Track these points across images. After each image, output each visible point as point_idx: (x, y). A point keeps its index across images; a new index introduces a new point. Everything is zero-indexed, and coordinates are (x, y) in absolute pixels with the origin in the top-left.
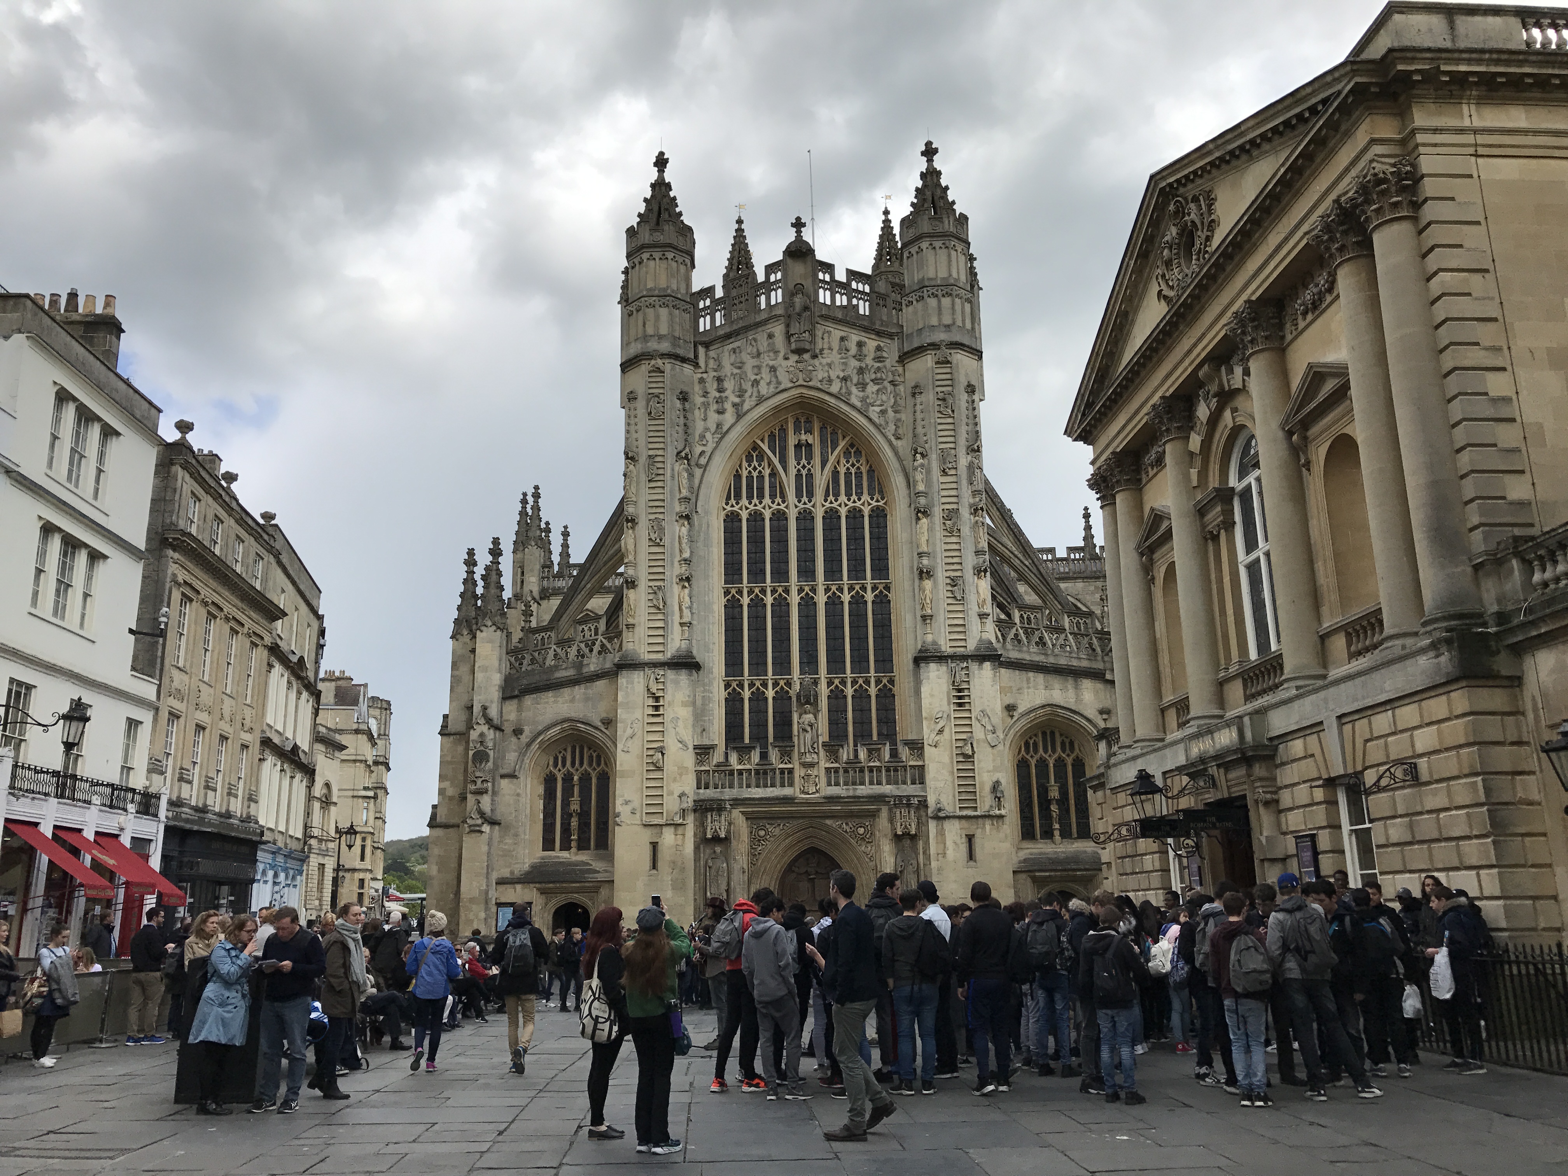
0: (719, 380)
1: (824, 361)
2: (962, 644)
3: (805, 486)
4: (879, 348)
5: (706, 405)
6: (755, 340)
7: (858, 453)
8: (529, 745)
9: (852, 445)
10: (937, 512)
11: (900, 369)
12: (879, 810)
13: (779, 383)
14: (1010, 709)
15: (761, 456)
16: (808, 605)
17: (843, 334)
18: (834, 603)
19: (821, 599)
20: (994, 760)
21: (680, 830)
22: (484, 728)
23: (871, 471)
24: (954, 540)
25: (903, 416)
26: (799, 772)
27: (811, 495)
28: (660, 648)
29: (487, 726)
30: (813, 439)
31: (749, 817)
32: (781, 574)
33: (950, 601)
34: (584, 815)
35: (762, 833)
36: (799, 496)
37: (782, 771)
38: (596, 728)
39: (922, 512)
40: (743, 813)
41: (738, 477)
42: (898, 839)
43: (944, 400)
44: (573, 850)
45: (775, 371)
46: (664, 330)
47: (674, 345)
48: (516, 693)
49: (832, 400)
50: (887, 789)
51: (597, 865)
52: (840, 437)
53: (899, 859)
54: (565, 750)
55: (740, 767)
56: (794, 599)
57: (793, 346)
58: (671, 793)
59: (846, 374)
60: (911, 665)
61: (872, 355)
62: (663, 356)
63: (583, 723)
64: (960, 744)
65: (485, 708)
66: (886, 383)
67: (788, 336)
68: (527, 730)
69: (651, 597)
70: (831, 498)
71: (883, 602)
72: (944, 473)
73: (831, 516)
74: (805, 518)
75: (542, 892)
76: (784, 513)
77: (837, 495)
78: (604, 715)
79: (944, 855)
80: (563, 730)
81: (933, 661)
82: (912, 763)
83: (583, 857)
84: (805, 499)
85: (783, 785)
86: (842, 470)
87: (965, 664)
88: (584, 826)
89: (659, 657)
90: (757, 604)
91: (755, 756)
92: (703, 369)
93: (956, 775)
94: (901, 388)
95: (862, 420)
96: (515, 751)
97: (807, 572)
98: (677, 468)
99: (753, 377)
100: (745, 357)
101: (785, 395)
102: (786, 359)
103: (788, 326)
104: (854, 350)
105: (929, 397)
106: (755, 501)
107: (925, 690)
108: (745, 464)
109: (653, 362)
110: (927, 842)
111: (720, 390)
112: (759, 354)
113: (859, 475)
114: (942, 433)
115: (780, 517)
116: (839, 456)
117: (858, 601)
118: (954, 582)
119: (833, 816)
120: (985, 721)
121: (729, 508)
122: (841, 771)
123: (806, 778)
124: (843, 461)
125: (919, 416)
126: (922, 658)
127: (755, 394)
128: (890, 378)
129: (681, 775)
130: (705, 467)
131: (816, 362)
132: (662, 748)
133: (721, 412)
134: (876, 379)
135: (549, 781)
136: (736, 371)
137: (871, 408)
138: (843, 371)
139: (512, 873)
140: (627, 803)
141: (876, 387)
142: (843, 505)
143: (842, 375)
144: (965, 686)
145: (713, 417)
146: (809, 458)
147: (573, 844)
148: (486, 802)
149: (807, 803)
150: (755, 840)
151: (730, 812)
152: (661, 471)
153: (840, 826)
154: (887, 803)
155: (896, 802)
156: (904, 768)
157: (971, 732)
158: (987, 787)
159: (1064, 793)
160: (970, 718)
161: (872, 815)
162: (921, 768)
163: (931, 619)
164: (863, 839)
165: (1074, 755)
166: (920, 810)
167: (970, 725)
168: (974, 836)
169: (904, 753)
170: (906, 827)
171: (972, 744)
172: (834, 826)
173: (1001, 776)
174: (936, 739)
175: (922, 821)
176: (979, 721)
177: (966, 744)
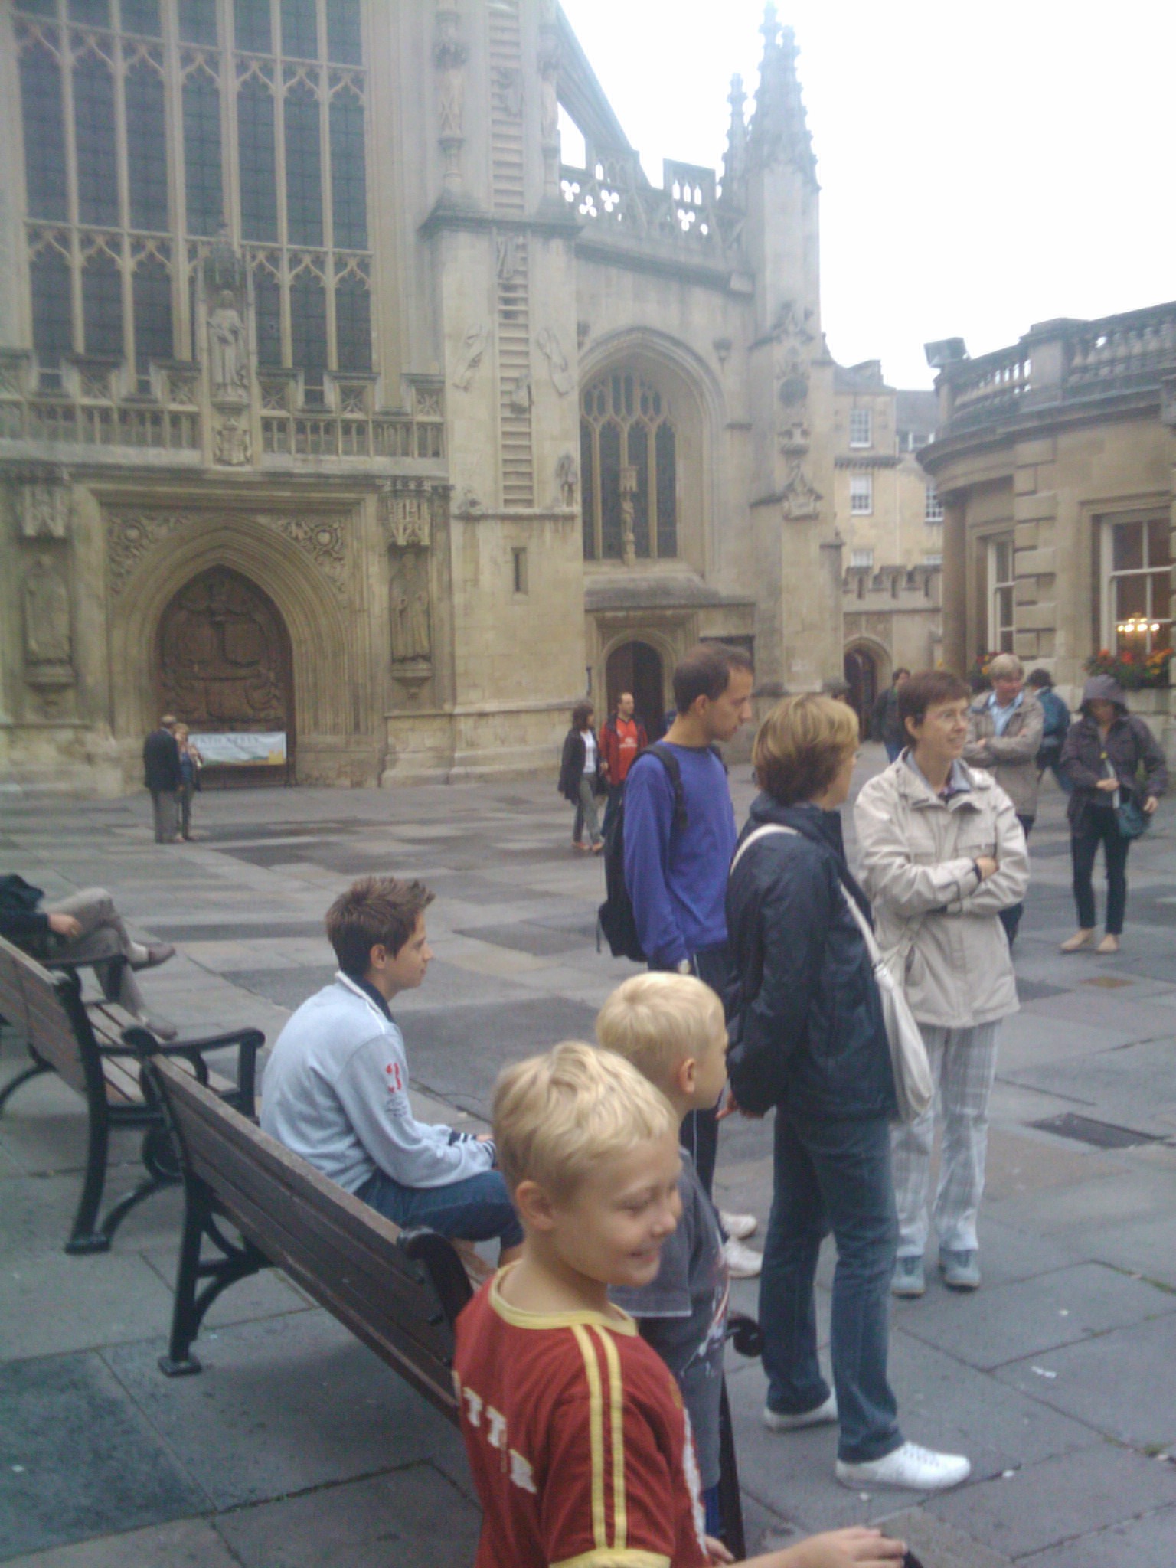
12: (358, 502)
14: (583, 329)
16: (201, 91)
18: (254, 97)
20: (562, 419)
26: (210, 422)
31: (109, 503)
33: (497, 116)
35: (133, 534)
37: (175, 418)
42: (395, 551)
50: (378, 463)
53: (396, 591)
55: (87, 402)
60: (411, 238)
64: (510, 388)
71: (348, 108)
79: (476, 581)
81: (465, 227)
82: (421, 419)
85: (178, 444)
87: (521, 240)
90: (93, 71)
91: (121, 383)
93: (500, 441)
97: (197, 21)
107: (449, 282)
110: (448, 562)
117: (301, 101)
118: (504, 77)
119: (272, 509)
120: (550, 348)
122: (292, 426)
123: (226, 433)
126: (440, 221)
144: (518, 280)
149: (228, 482)
150: (119, 547)
151: (71, 489)
153: (286, 528)
154: (377, 489)
155: (394, 484)
156: (407, 427)
157: (527, 366)
158: (551, 466)
159: (643, 482)
160: (526, 341)
161: (347, 509)
162: (438, 428)
163: (459, 148)
164: (327, 553)
165: (659, 420)
166: (437, 503)
167: (526, 354)
168: (524, 550)
169: (408, 399)
170: (413, 532)
171: (529, 388)
172: (273, 526)
173: (573, 448)
174: (468, 374)
175: (441, 523)
176: (540, 346)
177: (518, 387)
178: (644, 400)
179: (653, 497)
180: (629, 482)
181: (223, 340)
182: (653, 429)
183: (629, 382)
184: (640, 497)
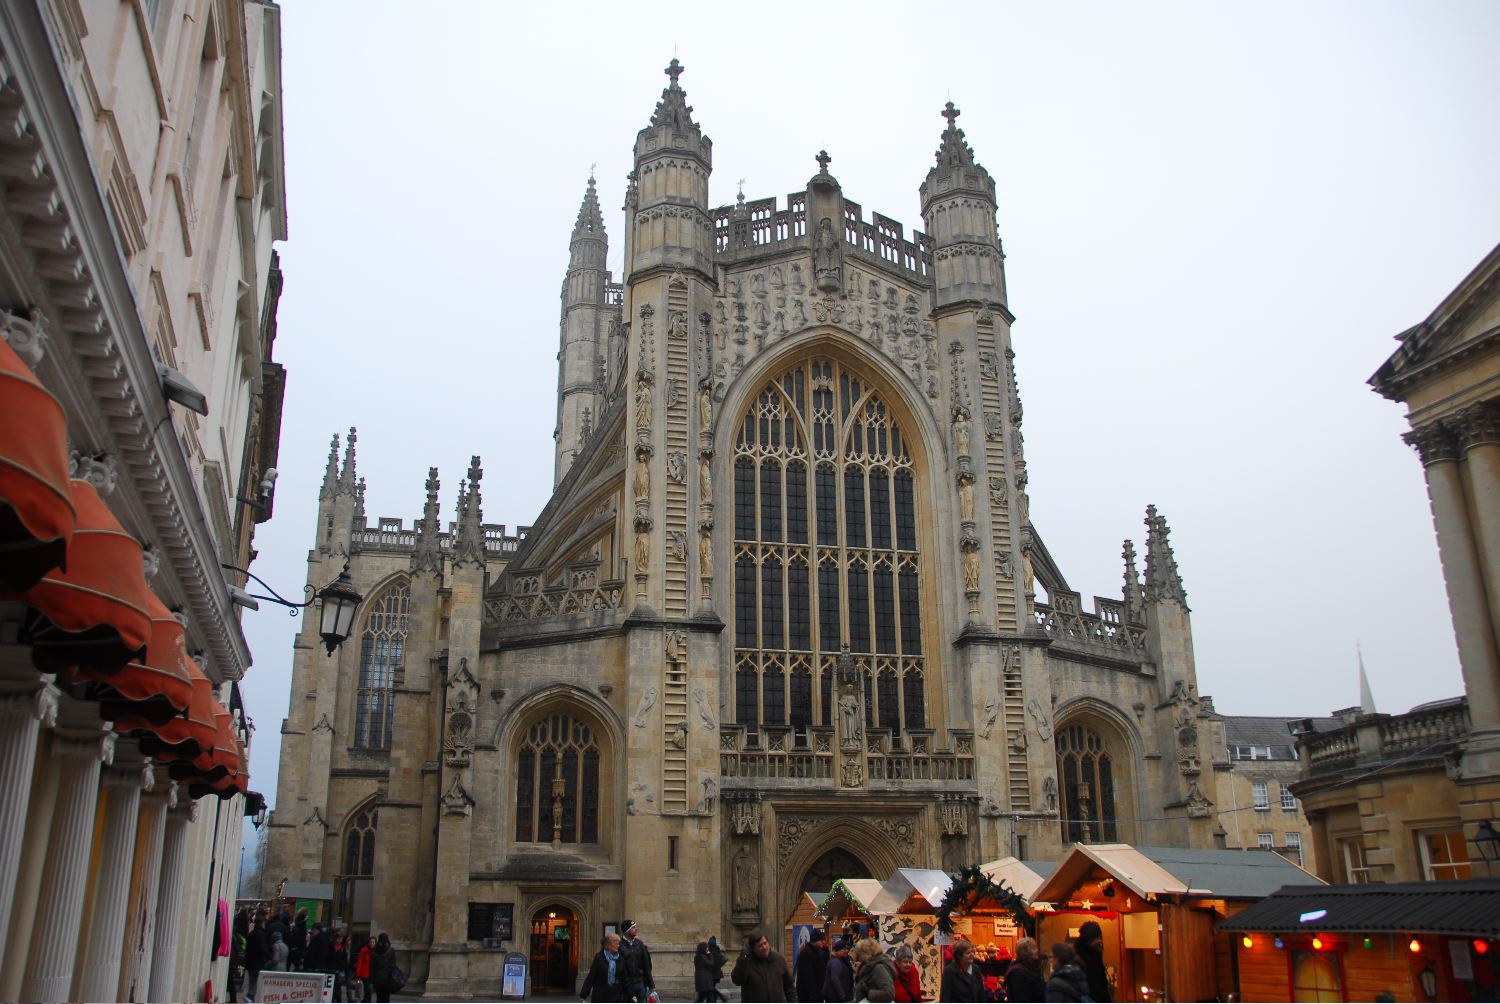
0: (741, 307)
1: (854, 304)
2: (1012, 626)
3: (825, 437)
4: (911, 299)
5: (725, 333)
6: (779, 270)
7: (881, 409)
8: (510, 712)
9: (875, 399)
10: (983, 479)
11: (933, 324)
12: (923, 807)
13: (806, 320)
14: (1054, 700)
15: (776, 399)
16: (829, 570)
17: (875, 279)
18: (857, 571)
19: (843, 565)
20: (1045, 755)
21: (705, 823)
22: (464, 687)
23: (895, 430)
24: (1000, 512)
25: (937, 374)
26: (840, 761)
27: (831, 447)
28: (681, 606)
29: (468, 685)
30: (834, 386)
31: (779, 811)
32: (798, 533)
33: (1000, 579)
34: (568, 801)
35: (793, 830)
36: (818, 446)
37: (820, 759)
38: (594, 696)
39: (964, 479)
40: (773, 806)
41: (750, 418)
42: (946, 838)
43: (987, 361)
44: (557, 842)
45: (802, 305)
46: (687, 243)
47: (698, 262)
48: (498, 646)
49: (861, 346)
50: (936, 784)
51: (587, 861)
52: (862, 388)
53: (947, 863)
54: (546, 720)
55: (772, 752)
56: (814, 563)
57: (822, 282)
58: (694, 779)
59: (876, 320)
60: (949, 648)
61: (902, 303)
62: (686, 270)
63: (578, 689)
64: (1013, 736)
65: (464, 661)
66: (918, 336)
67: (815, 272)
68: (508, 692)
69: (670, 544)
70: (853, 453)
71: (909, 575)
72: (990, 438)
73: (854, 473)
74: (825, 472)
75: (524, 891)
76: (803, 464)
77: (859, 451)
78: (602, 682)
80: (551, 697)
81: (984, 643)
82: (960, 756)
83: (567, 851)
84: (825, 451)
85: (820, 776)
86: (865, 425)
87: (1016, 649)
88: (569, 813)
89: (680, 616)
90: (772, 565)
91: (789, 741)
92: (722, 293)
93: (1009, 770)
94: (934, 344)
95: (894, 372)
96: (494, 718)
97: (827, 534)
98: (698, 398)
99: (778, 310)
100: (769, 287)
101: (812, 334)
102: (813, 295)
103: (814, 259)
104: (884, 296)
105: (970, 357)
106: (770, 447)
107: (975, 674)
108: (759, 405)
109: (675, 275)
110: (978, 844)
111: (741, 318)
112: (783, 286)
113: (882, 431)
114: (986, 396)
115: (797, 468)
116: (862, 408)
117: (883, 572)
118: (1003, 558)
119: (873, 812)
120: (1036, 712)
121: (741, 453)
122: (885, 761)
123: (847, 768)
124: (866, 415)
125: (960, 375)
126: (967, 640)
127: (779, 328)
128: (923, 332)
129: (706, 757)
130: (724, 402)
131: (845, 303)
132: (686, 724)
133: (741, 342)
134: (909, 330)
135: (525, 758)
136: (759, 301)
137: (905, 361)
138: (874, 316)
139: (489, 867)
140: (641, 789)
141: (910, 339)
142: (867, 462)
143: (872, 322)
144: (1016, 672)
145: (733, 348)
146: (829, 407)
147: (557, 834)
148: (467, 775)
149: (849, 797)
150: (785, 838)
151: (761, 804)
152: (682, 400)
153: (880, 824)
154: (935, 799)
155: (946, 797)
156: (952, 761)
157: (1023, 723)
158: (1039, 786)
159: (1092, 792)
160: (1022, 708)
161: (916, 812)
162: (970, 761)
163: (977, 597)
164: (905, 839)
165: (1101, 753)
166: (971, 808)
167: (1022, 715)
168: (1025, 837)
169: (951, 743)
170: (958, 826)
171: (1025, 736)
172: (873, 823)
173: (1053, 773)
174: (987, 729)
175: (974, 820)
176: (1030, 711)
177: (1019, 737)
178: (1090, 740)
179: (1099, 802)
180: (1084, 793)
181: (848, 713)
182: (1097, 759)
183: (1080, 729)
184: (1091, 802)
